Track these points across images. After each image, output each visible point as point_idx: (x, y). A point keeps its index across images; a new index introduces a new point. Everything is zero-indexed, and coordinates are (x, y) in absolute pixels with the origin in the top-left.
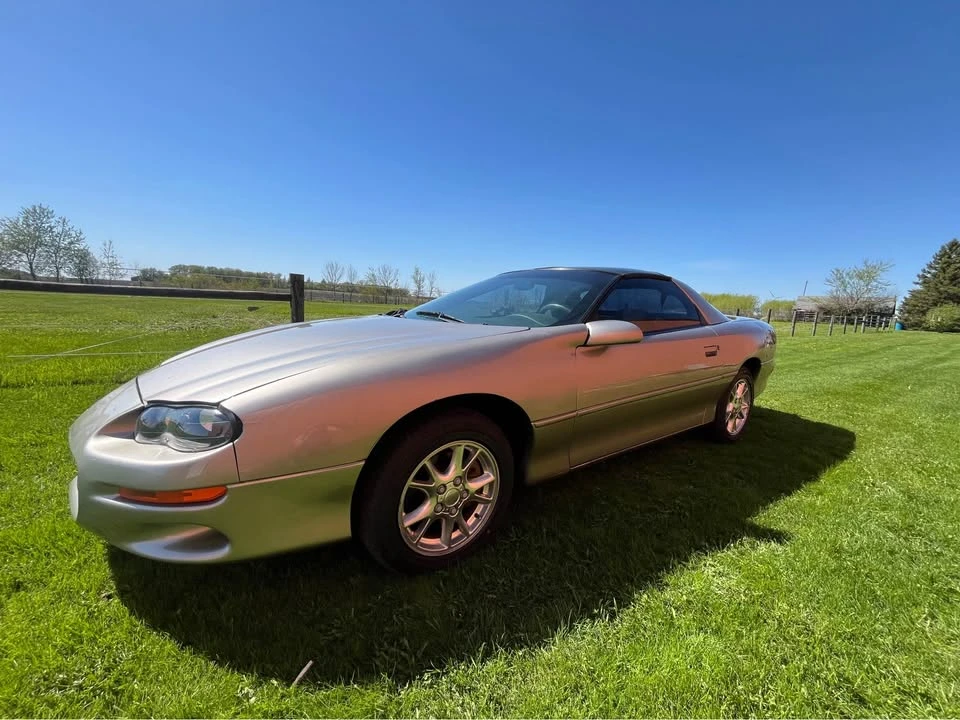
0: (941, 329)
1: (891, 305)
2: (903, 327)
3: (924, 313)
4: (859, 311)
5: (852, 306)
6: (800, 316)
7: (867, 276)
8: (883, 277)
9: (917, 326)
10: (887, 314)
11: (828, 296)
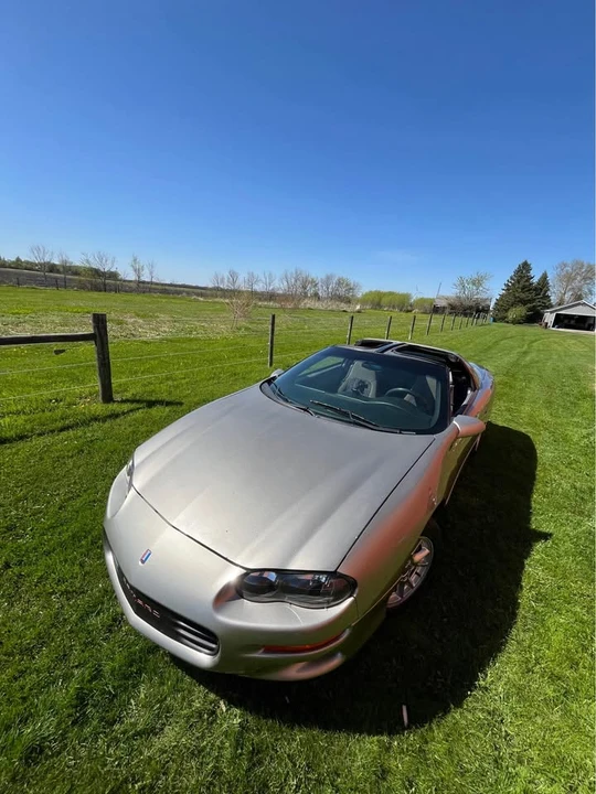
0: (515, 322)
1: (488, 303)
2: (494, 321)
3: (507, 311)
4: (471, 308)
5: (467, 303)
6: (436, 310)
7: (477, 282)
8: (486, 284)
9: (503, 319)
10: (486, 310)
11: (454, 296)
